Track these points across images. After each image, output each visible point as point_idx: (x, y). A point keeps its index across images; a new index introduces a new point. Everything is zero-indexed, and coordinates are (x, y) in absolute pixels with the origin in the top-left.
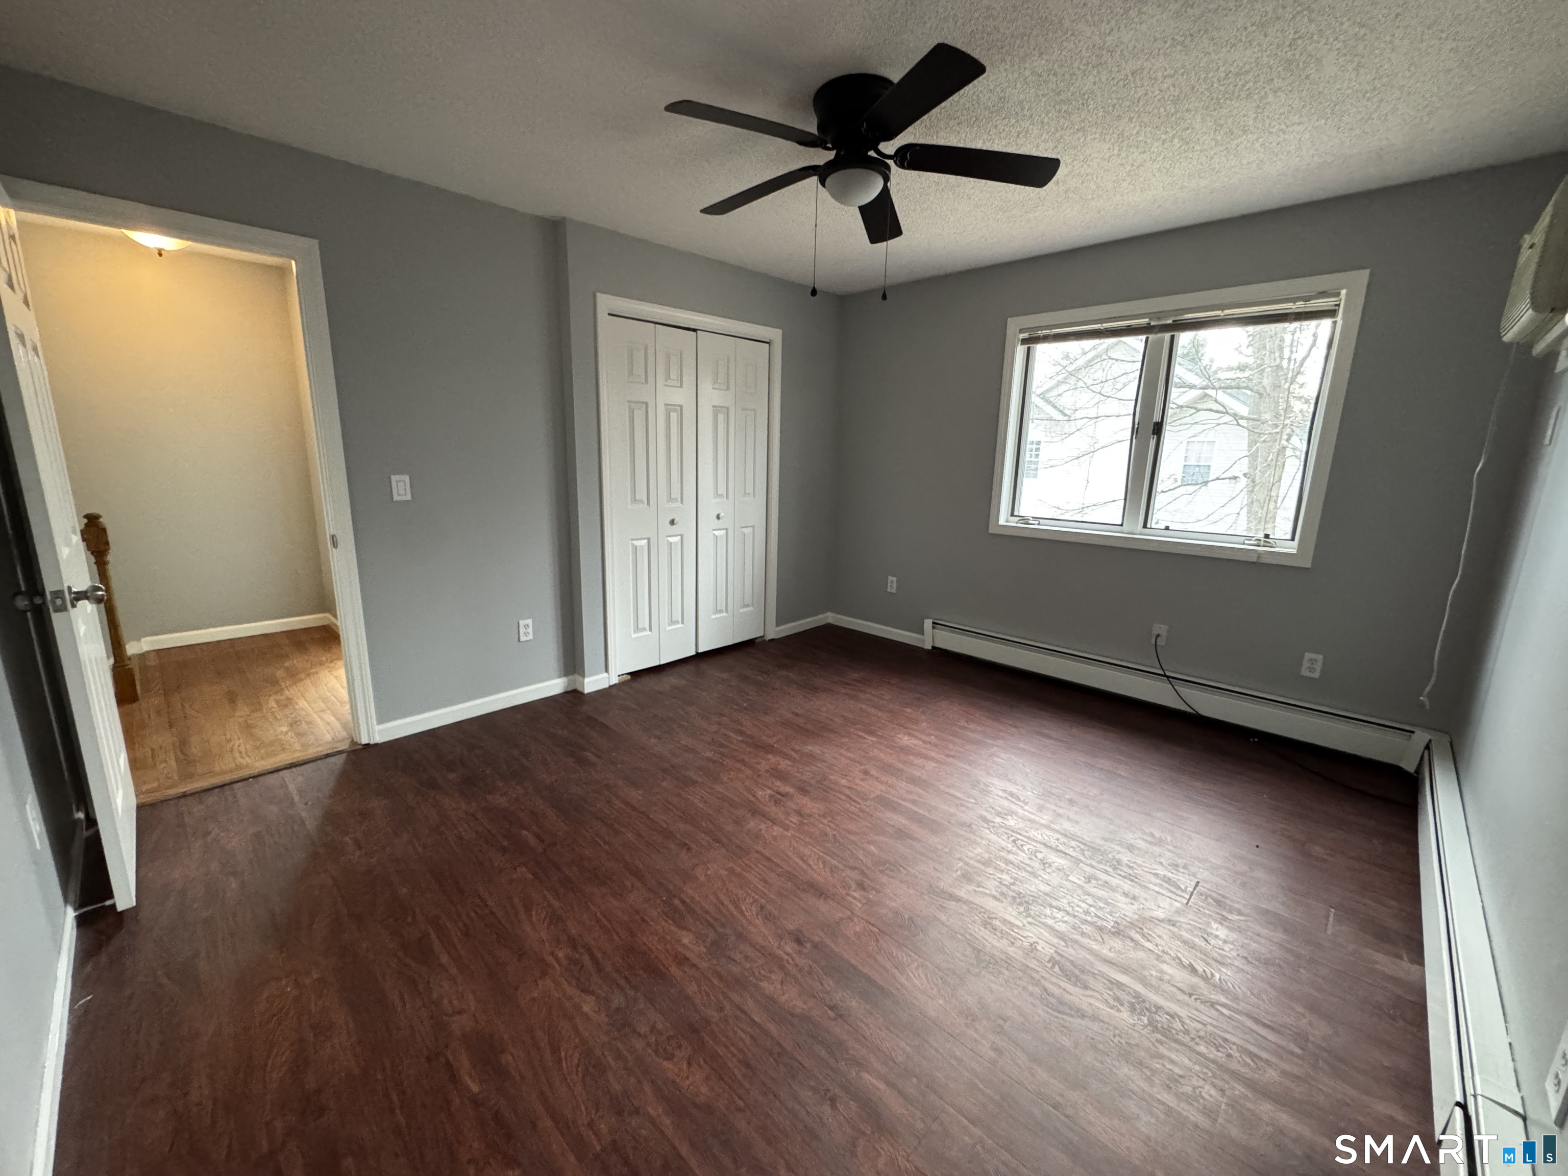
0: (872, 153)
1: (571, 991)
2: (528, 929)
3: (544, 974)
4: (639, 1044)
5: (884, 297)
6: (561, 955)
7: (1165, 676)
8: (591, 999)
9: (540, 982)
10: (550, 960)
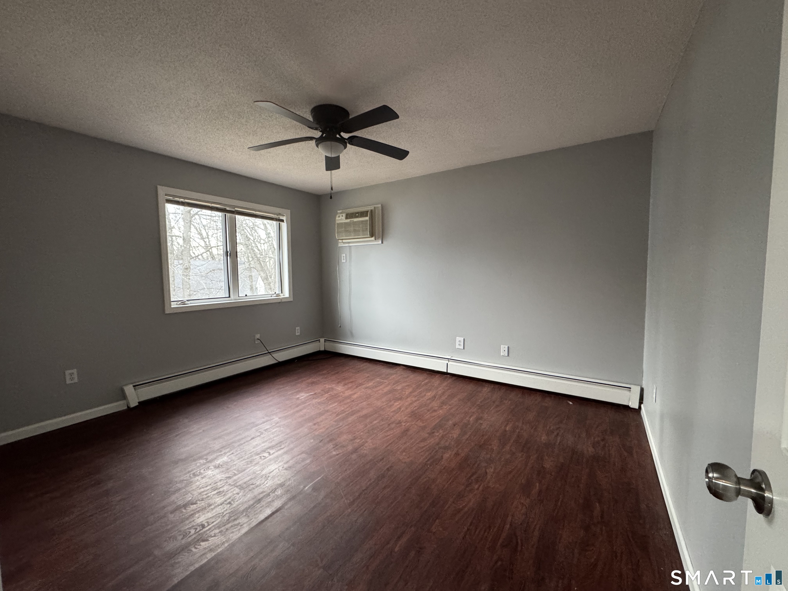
0: (338, 136)
1: (489, 477)
2: (471, 504)
3: (489, 487)
4: (494, 455)
5: (331, 198)
6: (476, 487)
7: (269, 352)
8: (488, 471)
9: (492, 487)
10: (481, 488)
